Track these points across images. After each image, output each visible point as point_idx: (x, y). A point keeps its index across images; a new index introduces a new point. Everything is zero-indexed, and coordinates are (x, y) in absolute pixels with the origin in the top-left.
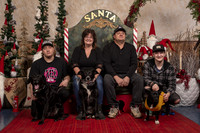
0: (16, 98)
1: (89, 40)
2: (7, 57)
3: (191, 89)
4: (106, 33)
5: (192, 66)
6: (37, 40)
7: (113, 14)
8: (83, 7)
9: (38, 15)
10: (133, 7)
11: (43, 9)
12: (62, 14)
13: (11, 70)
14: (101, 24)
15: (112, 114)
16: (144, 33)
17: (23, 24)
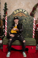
8: (15, 7)
10: (34, 8)
12: (6, 10)
14: (20, 15)
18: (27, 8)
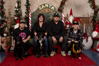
0: (7, 47)
1: (41, 19)
2: (2, 27)
3: (89, 42)
4: (49, 15)
5: (90, 31)
6: (16, 18)
7: (53, 6)
9: (16, 6)
10: (62, 2)
11: (19, 3)
12: (28, 5)
13: (4, 33)
14: (47, 11)
15: (52, 55)
16: (67, 15)
17: (9, 10)
18: (53, 3)
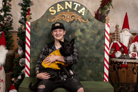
4: (73, 28)
7: (82, 6)
16: (117, 27)
